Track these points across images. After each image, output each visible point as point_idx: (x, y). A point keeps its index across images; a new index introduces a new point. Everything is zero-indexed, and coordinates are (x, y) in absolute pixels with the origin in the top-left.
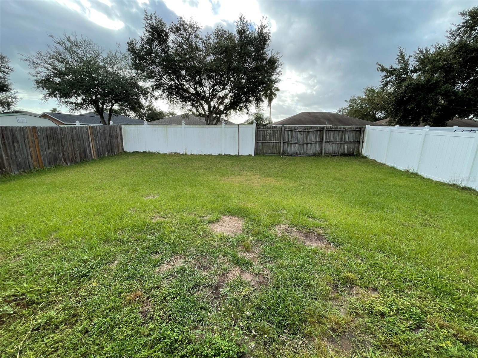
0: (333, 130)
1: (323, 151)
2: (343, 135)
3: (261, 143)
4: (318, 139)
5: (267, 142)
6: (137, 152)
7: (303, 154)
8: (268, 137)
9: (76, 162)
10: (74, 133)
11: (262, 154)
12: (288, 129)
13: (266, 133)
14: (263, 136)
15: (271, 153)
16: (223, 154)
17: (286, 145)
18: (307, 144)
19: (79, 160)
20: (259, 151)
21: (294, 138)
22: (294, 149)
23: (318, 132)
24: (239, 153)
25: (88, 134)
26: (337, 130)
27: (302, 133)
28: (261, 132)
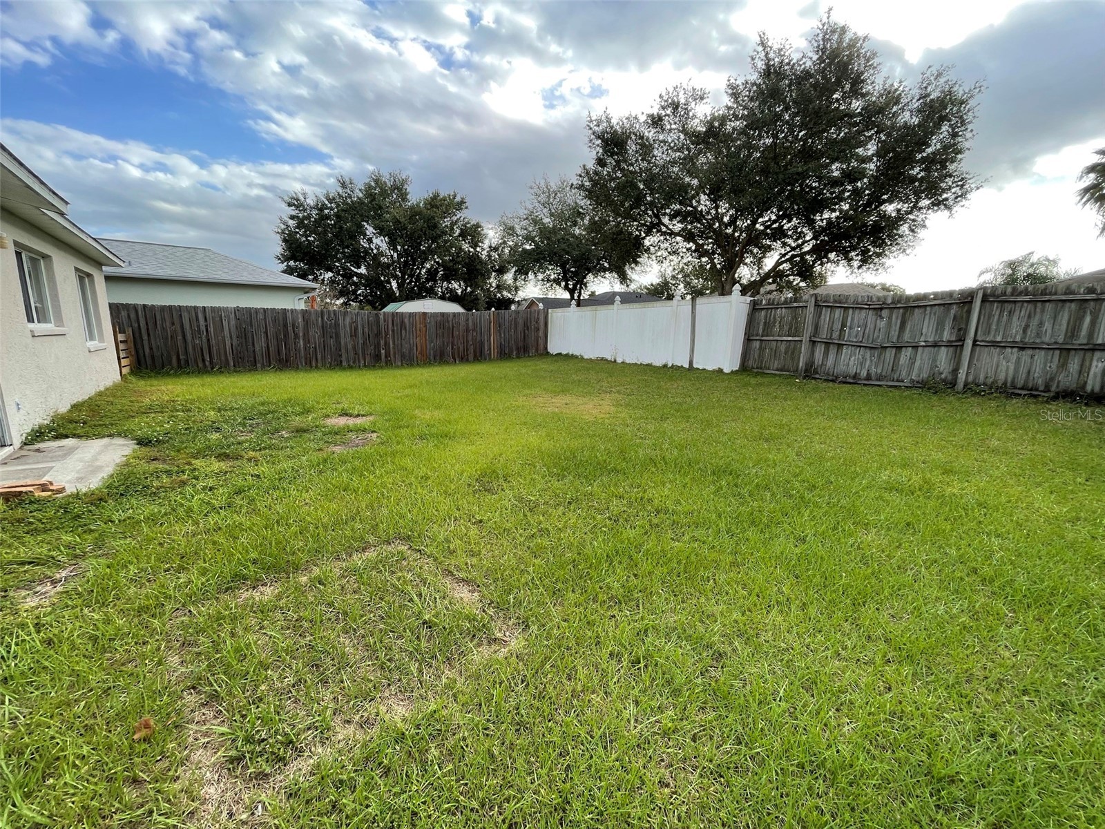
0: (1027, 298)
1: (962, 375)
2: (1082, 319)
3: (758, 342)
4: (945, 333)
5: (771, 338)
6: (560, 354)
7: (877, 380)
8: (777, 325)
9: (467, 360)
10: (470, 320)
11: (755, 371)
12: (835, 301)
13: (775, 315)
14: (765, 323)
15: (777, 370)
16: (670, 365)
17: (819, 351)
18: (899, 348)
19: (471, 357)
20: (751, 363)
21: (850, 328)
22: (849, 361)
23: (949, 310)
24: (691, 363)
25: (490, 322)
26: (1048, 298)
27: (885, 313)
28: (763, 313)
